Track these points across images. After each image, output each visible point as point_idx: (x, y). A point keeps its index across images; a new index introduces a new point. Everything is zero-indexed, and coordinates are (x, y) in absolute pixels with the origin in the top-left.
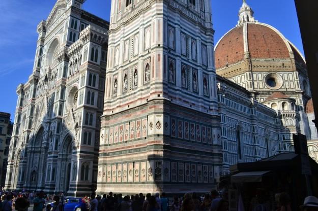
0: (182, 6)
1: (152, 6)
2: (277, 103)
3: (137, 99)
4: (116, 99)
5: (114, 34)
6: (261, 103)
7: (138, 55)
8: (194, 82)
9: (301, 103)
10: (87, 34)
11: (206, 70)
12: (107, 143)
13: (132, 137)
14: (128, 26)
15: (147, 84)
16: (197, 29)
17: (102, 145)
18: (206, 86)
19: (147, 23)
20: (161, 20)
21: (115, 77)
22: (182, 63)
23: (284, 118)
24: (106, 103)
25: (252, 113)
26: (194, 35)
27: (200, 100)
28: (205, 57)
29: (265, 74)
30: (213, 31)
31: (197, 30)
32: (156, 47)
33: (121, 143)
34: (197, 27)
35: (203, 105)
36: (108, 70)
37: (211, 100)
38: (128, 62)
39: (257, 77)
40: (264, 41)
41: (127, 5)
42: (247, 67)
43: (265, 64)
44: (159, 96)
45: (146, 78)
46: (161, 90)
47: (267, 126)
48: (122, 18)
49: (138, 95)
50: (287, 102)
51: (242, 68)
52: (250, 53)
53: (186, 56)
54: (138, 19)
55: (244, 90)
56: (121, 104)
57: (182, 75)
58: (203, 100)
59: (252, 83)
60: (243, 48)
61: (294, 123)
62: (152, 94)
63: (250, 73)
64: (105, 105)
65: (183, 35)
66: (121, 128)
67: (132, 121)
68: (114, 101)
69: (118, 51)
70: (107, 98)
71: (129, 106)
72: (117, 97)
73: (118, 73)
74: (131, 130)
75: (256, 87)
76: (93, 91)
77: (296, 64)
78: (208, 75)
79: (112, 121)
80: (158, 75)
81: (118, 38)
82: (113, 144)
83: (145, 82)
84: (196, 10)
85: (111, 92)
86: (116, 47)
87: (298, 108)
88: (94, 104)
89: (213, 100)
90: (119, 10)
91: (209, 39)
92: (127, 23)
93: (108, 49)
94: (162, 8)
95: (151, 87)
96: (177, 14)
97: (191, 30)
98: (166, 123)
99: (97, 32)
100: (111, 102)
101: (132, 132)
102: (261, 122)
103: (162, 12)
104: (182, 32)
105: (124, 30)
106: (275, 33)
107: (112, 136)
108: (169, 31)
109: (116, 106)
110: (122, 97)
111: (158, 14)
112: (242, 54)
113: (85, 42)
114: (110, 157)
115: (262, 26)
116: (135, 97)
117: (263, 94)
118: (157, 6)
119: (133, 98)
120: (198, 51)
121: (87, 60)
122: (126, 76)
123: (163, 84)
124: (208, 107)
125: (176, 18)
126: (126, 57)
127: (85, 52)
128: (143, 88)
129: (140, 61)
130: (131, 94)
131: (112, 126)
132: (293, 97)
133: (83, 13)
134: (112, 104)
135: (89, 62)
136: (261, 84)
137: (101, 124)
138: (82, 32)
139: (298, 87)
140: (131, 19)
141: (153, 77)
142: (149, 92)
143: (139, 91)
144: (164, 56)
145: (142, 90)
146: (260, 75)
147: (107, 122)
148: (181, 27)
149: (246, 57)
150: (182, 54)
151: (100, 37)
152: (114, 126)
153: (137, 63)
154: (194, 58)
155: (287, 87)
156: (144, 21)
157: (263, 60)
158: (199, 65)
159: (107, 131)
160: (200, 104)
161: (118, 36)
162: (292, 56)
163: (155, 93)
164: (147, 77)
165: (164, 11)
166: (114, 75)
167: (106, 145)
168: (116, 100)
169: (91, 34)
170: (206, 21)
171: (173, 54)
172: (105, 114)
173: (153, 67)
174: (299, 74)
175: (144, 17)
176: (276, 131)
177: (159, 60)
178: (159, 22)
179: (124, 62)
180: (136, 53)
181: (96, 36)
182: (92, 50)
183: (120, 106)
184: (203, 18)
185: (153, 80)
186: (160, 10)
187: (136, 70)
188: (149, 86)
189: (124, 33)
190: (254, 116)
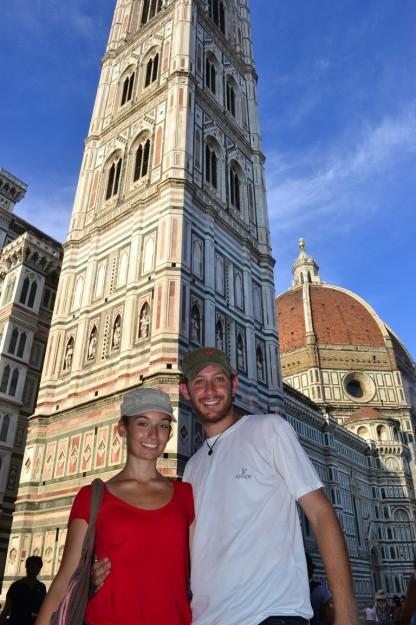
0: (217, 204)
1: (162, 194)
2: (367, 426)
3: (116, 376)
4: (67, 379)
5: (76, 250)
6: (342, 426)
7: (125, 286)
8: (240, 352)
9: (409, 428)
10: (17, 250)
11: (260, 331)
12: (37, 479)
13: (99, 463)
14: (108, 233)
15: (141, 344)
16: (244, 251)
17: (25, 484)
18: (261, 362)
19: (148, 226)
20: (180, 219)
21: (69, 334)
22: (217, 309)
23: (383, 456)
24: (44, 388)
25: (327, 444)
26: (238, 261)
27: (250, 389)
28: (258, 306)
29: (343, 374)
30: (272, 262)
31: (244, 253)
32: (167, 268)
33: (71, 477)
34: (244, 248)
35: (256, 400)
36: (55, 318)
37: (270, 393)
38: (103, 302)
39: (330, 379)
40: (339, 316)
41: (108, 197)
42: (312, 359)
43: (343, 355)
44: (169, 366)
45: (142, 333)
46: (176, 355)
47: (353, 469)
48: (95, 220)
49: (121, 368)
50: (386, 426)
51: (302, 361)
52: (316, 335)
53: (224, 297)
54: (130, 219)
55: (307, 401)
56: (79, 390)
57: (216, 333)
58: (255, 391)
59: (322, 390)
60: (304, 325)
61: (401, 467)
62: (153, 363)
63: (316, 372)
64: (40, 393)
65: (218, 256)
66: (75, 442)
67: (101, 425)
68: (63, 384)
69: (80, 282)
70: (48, 377)
71: (96, 394)
72: (72, 375)
73: (77, 326)
74: (97, 446)
75: (328, 396)
76: (16, 365)
77: (396, 358)
78: (264, 341)
79: (54, 428)
80: (168, 323)
81: (83, 257)
82: (53, 481)
83: (138, 341)
84: (242, 218)
85: (58, 365)
86: (77, 274)
87: (405, 438)
88: (17, 394)
89: (276, 393)
90: (92, 205)
91: (265, 274)
92: (106, 227)
93: (61, 278)
94: (182, 197)
95: (153, 348)
96: (208, 217)
97: (235, 251)
98: (184, 427)
99: (40, 250)
100: (55, 387)
101: (101, 452)
102: (342, 461)
103: (182, 204)
104: (216, 250)
105: (98, 241)
106: (358, 303)
107: (51, 463)
108: (193, 243)
109: (66, 395)
110: (81, 374)
111: (174, 208)
112: (301, 336)
113: (12, 266)
114: (42, 513)
115: (334, 290)
116: (114, 373)
117: (341, 409)
118: (171, 193)
119: (109, 375)
120: (246, 293)
121: (13, 300)
122: (94, 330)
123: (180, 342)
124: (266, 407)
125: (206, 223)
126: (99, 293)
127: (9, 286)
128: (133, 353)
129: (130, 299)
130: (105, 368)
131: (53, 439)
132: (396, 417)
133: (13, 221)
134: (57, 390)
135: (15, 305)
136: (337, 392)
137: (29, 435)
138: (9, 247)
139: (403, 399)
140: (115, 220)
141: (158, 327)
142: (148, 359)
143: (123, 359)
144: (184, 288)
145: (130, 357)
146: (334, 376)
147: (43, 430)
148: (216, 242)
149: (309, 340)
150: (216, 292)
151: (44, 260)
152: (58, 438)
153: (123, 303)
154: (239, 304)
155: (384, 399)
156: (142, 221)
157: (339, 348)
158: (247, 318)
159: (41, 450)
160: (251, 398)
161: (85, 253)
162: (389, 344)
163: (162, 360)
164: (144, 329)
165: (185, 202)
166: (67, 331)
167: (34, 484)
168: (69, 382)
169: (28, 251)
170: (260, 242)
171: (200, 289)
172: (38, 411)
173: (159, 308)
174: (403, 375)
175: (142, 214)
176: (370, 481)
177: (172, 293)
178: (174, 221)
179: (92, 302)
180: (121, 282)
181: (35, 256)
182: (26, 283)
183: (76, 394)
184: (255, 235)
185: (157, 334)
186: (178, 201)
187: (118, 317)
188: (147, 347)
189: (97, 248)
190: (330, 449)
